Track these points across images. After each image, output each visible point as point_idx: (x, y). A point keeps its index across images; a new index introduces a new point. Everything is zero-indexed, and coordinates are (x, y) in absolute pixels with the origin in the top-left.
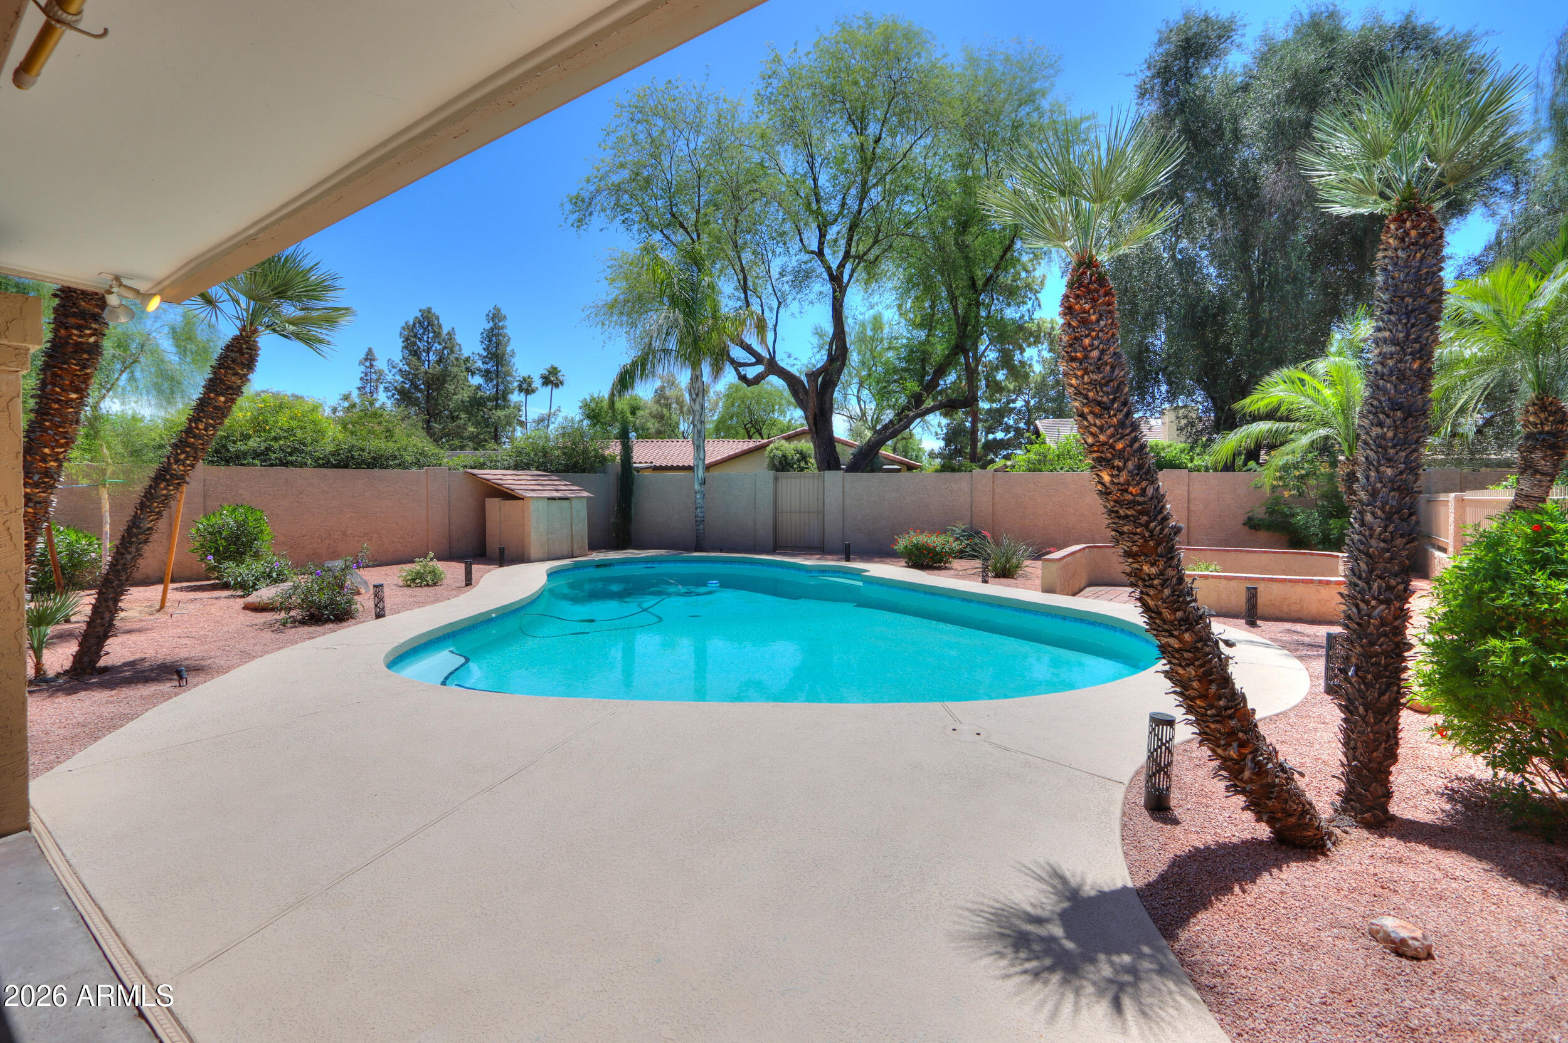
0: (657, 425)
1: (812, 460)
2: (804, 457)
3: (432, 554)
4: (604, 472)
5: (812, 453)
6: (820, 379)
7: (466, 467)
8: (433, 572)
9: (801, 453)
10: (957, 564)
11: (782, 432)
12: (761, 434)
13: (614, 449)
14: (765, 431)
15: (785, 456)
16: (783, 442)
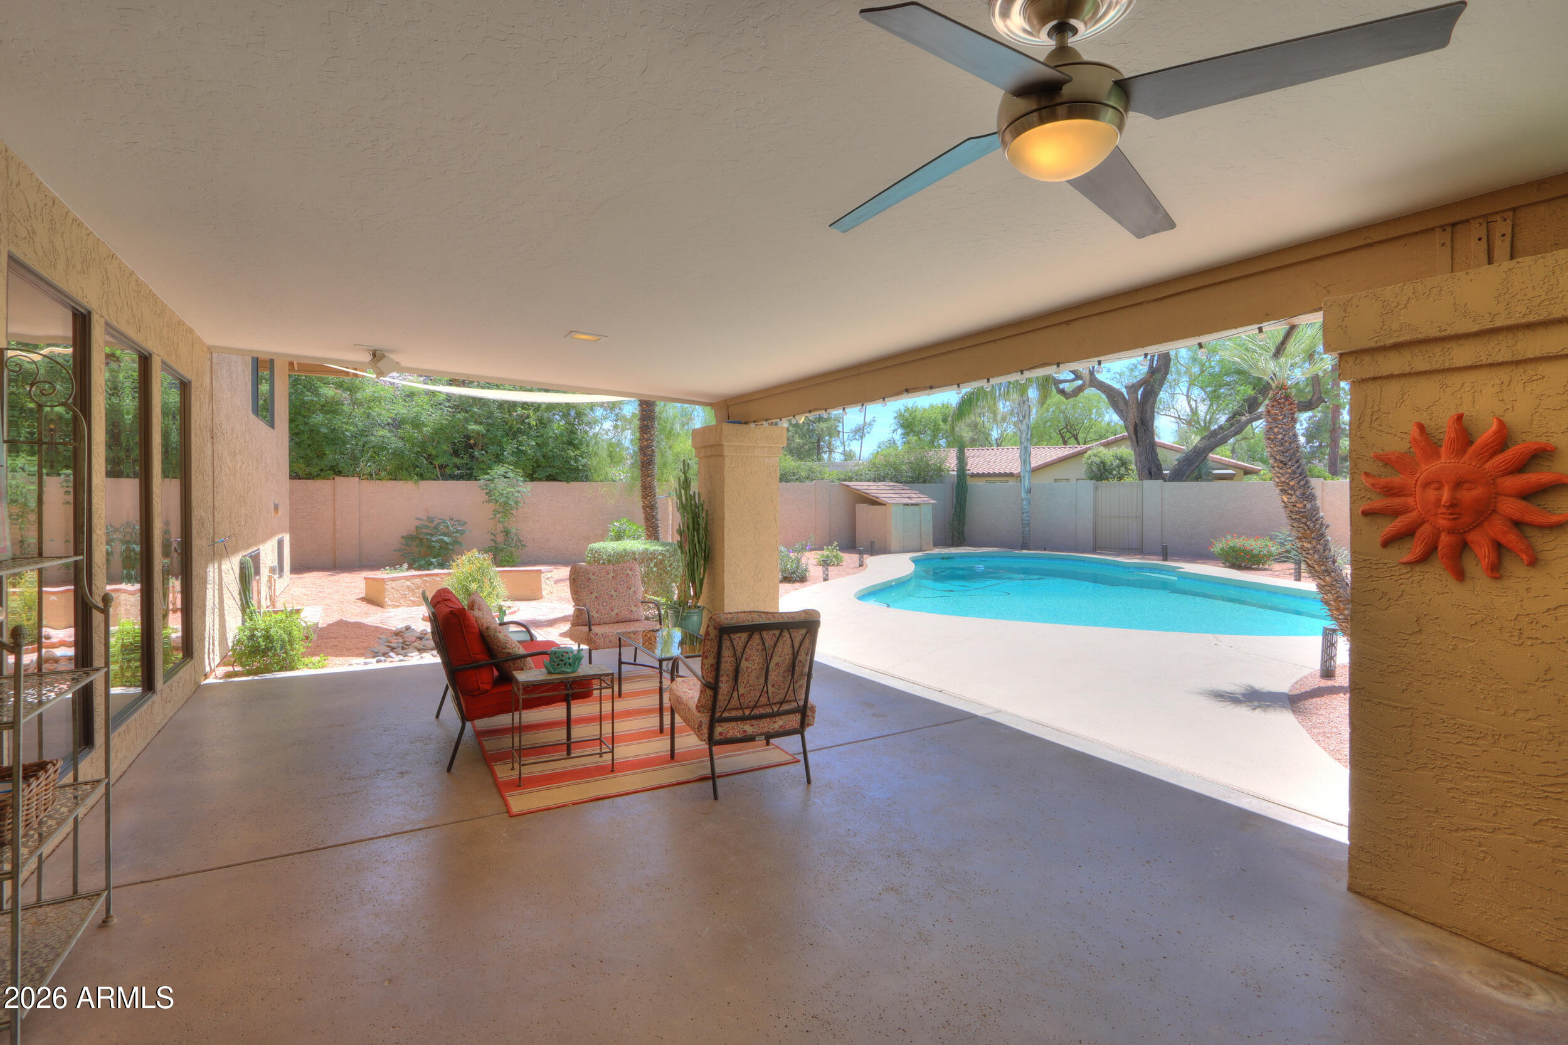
0: (970, 434)
1: (1133, 467)
2: (1124, 463)
3: (835, 544)
4: (942, 482)
5: (1133, 459)
6: (1140, 392)
7: (839, 479)
8: (836, 557)
9: (1121, 459)
10: (1277, 567)
11: (1101, 438)
12: (1076, 439)
13: (951, 462)
14: (1081, 436)
15: (1103, 463)
16: (1102, 448)
